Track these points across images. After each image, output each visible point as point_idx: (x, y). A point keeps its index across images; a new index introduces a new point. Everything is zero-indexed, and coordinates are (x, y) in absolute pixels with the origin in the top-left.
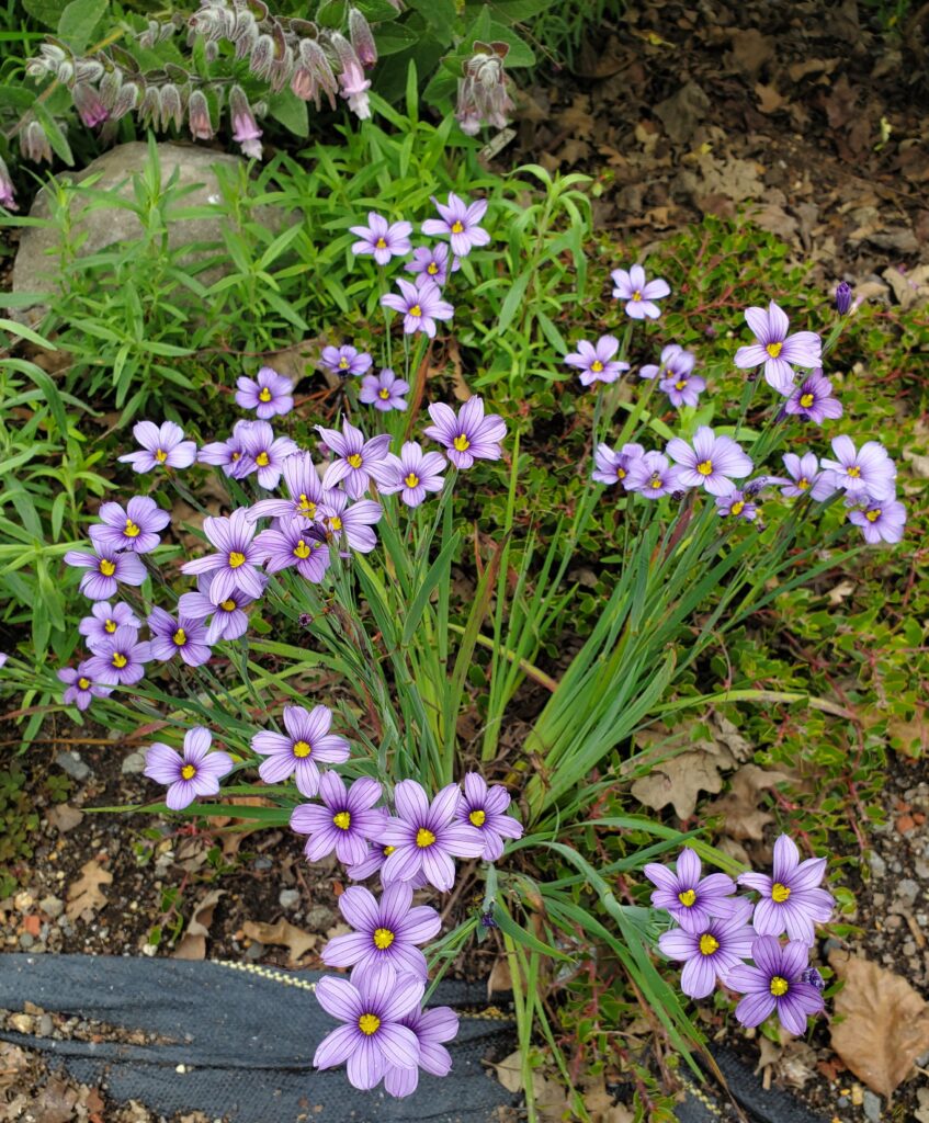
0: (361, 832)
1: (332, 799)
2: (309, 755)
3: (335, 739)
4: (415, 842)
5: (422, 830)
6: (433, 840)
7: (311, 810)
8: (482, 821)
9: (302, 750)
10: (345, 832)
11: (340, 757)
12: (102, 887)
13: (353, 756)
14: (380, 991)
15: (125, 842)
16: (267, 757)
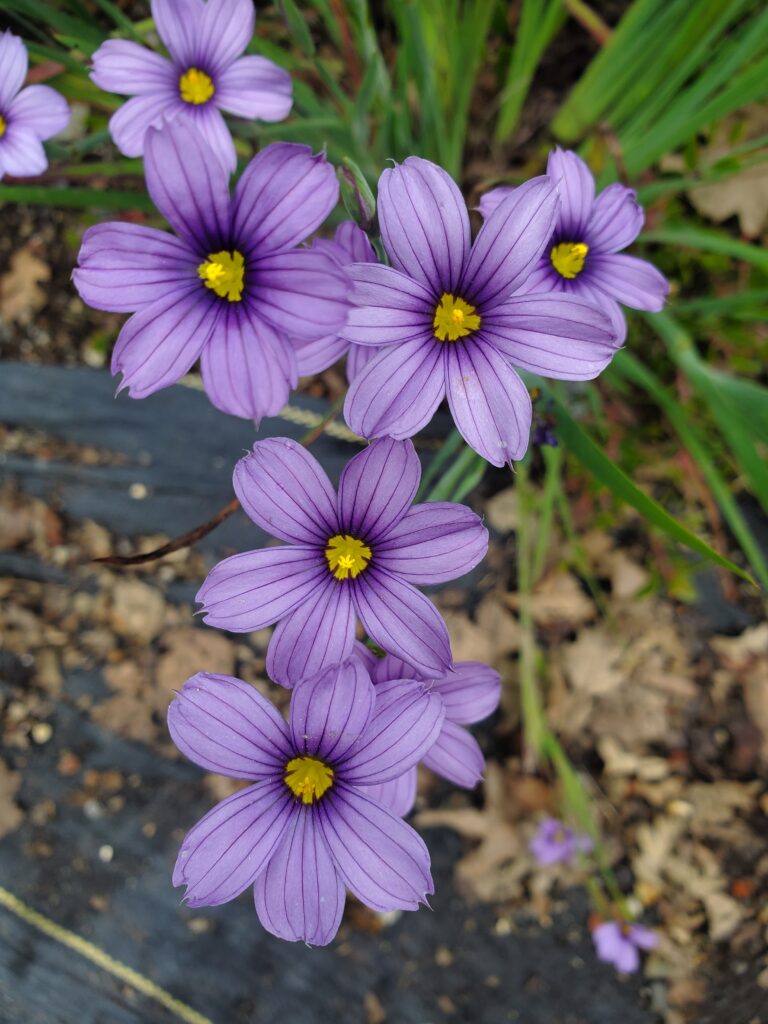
0: (274, 315)
1: (187, 208)
2: (211, 100)
3: (259, 65)
4: (428, 328)
5: (447, 299)
6: (475, 322)
7: (129, 242)
8: (578, 267)
9: (196, 87)
10: (231, 311)
11: (268, 105)
12: (40, 284)
13: (297, 110)
14: (335, 726)
15: (60, 229)
16: (124, 98)
